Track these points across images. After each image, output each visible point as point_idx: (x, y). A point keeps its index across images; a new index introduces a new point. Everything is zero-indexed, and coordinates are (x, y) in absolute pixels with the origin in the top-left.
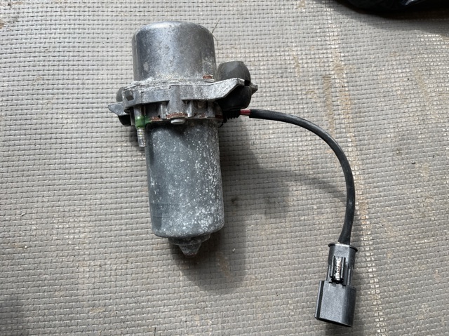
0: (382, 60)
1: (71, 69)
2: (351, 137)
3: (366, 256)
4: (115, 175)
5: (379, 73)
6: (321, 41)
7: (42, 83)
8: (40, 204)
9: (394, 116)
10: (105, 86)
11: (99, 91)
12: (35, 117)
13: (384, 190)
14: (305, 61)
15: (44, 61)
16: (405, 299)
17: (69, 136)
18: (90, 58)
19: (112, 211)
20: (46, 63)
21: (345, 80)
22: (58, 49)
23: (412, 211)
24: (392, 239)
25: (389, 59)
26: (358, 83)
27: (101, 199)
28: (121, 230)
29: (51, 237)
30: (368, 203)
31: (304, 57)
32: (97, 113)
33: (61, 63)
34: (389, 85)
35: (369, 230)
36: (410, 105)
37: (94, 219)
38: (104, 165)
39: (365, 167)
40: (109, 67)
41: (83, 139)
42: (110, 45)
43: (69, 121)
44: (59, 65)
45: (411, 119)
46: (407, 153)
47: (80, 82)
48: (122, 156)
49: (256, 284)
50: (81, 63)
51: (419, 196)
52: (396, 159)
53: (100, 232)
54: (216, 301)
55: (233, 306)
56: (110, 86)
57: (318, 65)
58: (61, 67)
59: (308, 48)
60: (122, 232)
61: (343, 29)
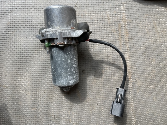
0: (141, 17)
1: (21, 19)
2: (127, 48)
3: (130, 91)
4: (39, 61)
5: (140, 23)
6: (118, 9)
7: (10, 25)
8: (12, 72)
9: (144, 40)
10: (34, 26)
11: (32, 28)
12: (8, 38)
13: (138, 68)
14: (112, 17)
15: (11, 16)
16: (142, 106)
17: (21, 46)
18: (28, 15)
19: (38, 74)
20: (11, 17)
21: (127, 26)
22: (15, 11)
23: (147, 76)
24: (139, 86)
25: (144, 17)
26: (132, 27)
27: (34, 70)
28: (42, 81)
29: (16, 83)
30: (132, 73)
31: (111, 16)
32: (32, 37)
33: (17, 17)
34: (143, 28)
35: (132, 82)
36: (151, 36)
37: (32, 77)
38: (35, 57)
39: (132, 59)
40: (36, 19)
41: (27, 47)
42: (36, 9)
43: (21, 40)
44: (16, 18)
45: (151, 41)
46: (148, 54)
47: (25, 25)
48: (41, 54)
49: (90, 101)
50: (25, 17)
51: (151, 70)
52: (143, 56)
53: (34, 82)
54: (76, 106)
55: (82, 108)
56: (37, 26)
57: (117, 19)
58: (17, 19)
59: (113, 12)
60: (42, 82)
61: (127, 4)
